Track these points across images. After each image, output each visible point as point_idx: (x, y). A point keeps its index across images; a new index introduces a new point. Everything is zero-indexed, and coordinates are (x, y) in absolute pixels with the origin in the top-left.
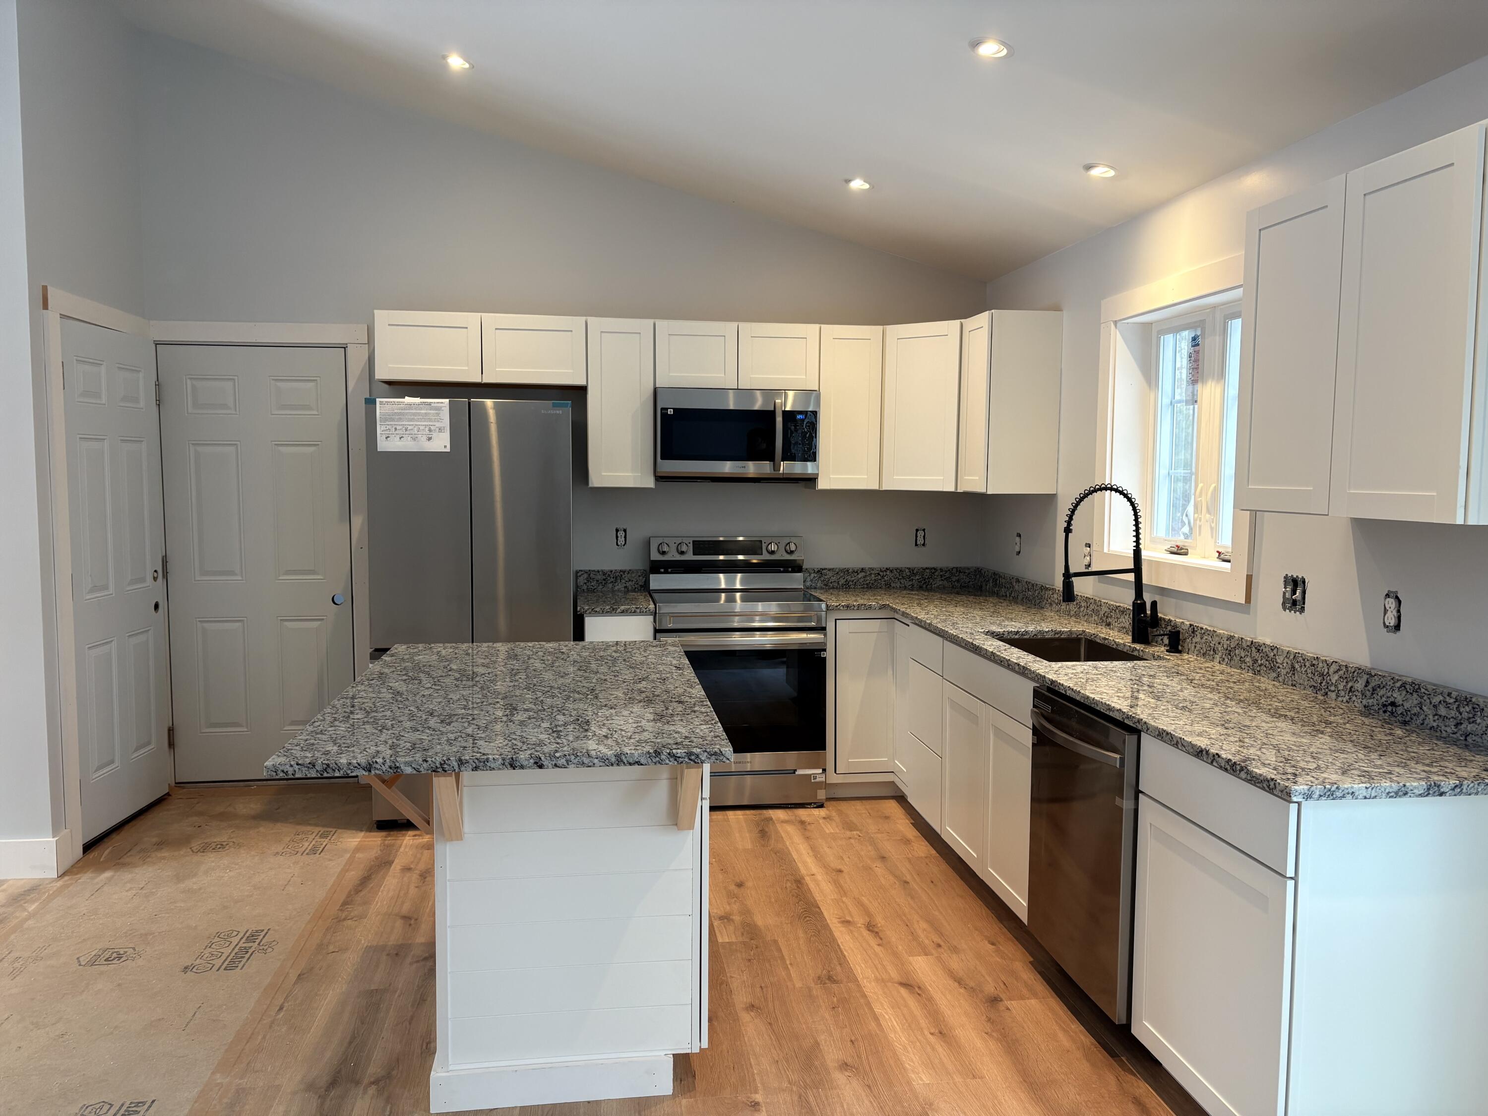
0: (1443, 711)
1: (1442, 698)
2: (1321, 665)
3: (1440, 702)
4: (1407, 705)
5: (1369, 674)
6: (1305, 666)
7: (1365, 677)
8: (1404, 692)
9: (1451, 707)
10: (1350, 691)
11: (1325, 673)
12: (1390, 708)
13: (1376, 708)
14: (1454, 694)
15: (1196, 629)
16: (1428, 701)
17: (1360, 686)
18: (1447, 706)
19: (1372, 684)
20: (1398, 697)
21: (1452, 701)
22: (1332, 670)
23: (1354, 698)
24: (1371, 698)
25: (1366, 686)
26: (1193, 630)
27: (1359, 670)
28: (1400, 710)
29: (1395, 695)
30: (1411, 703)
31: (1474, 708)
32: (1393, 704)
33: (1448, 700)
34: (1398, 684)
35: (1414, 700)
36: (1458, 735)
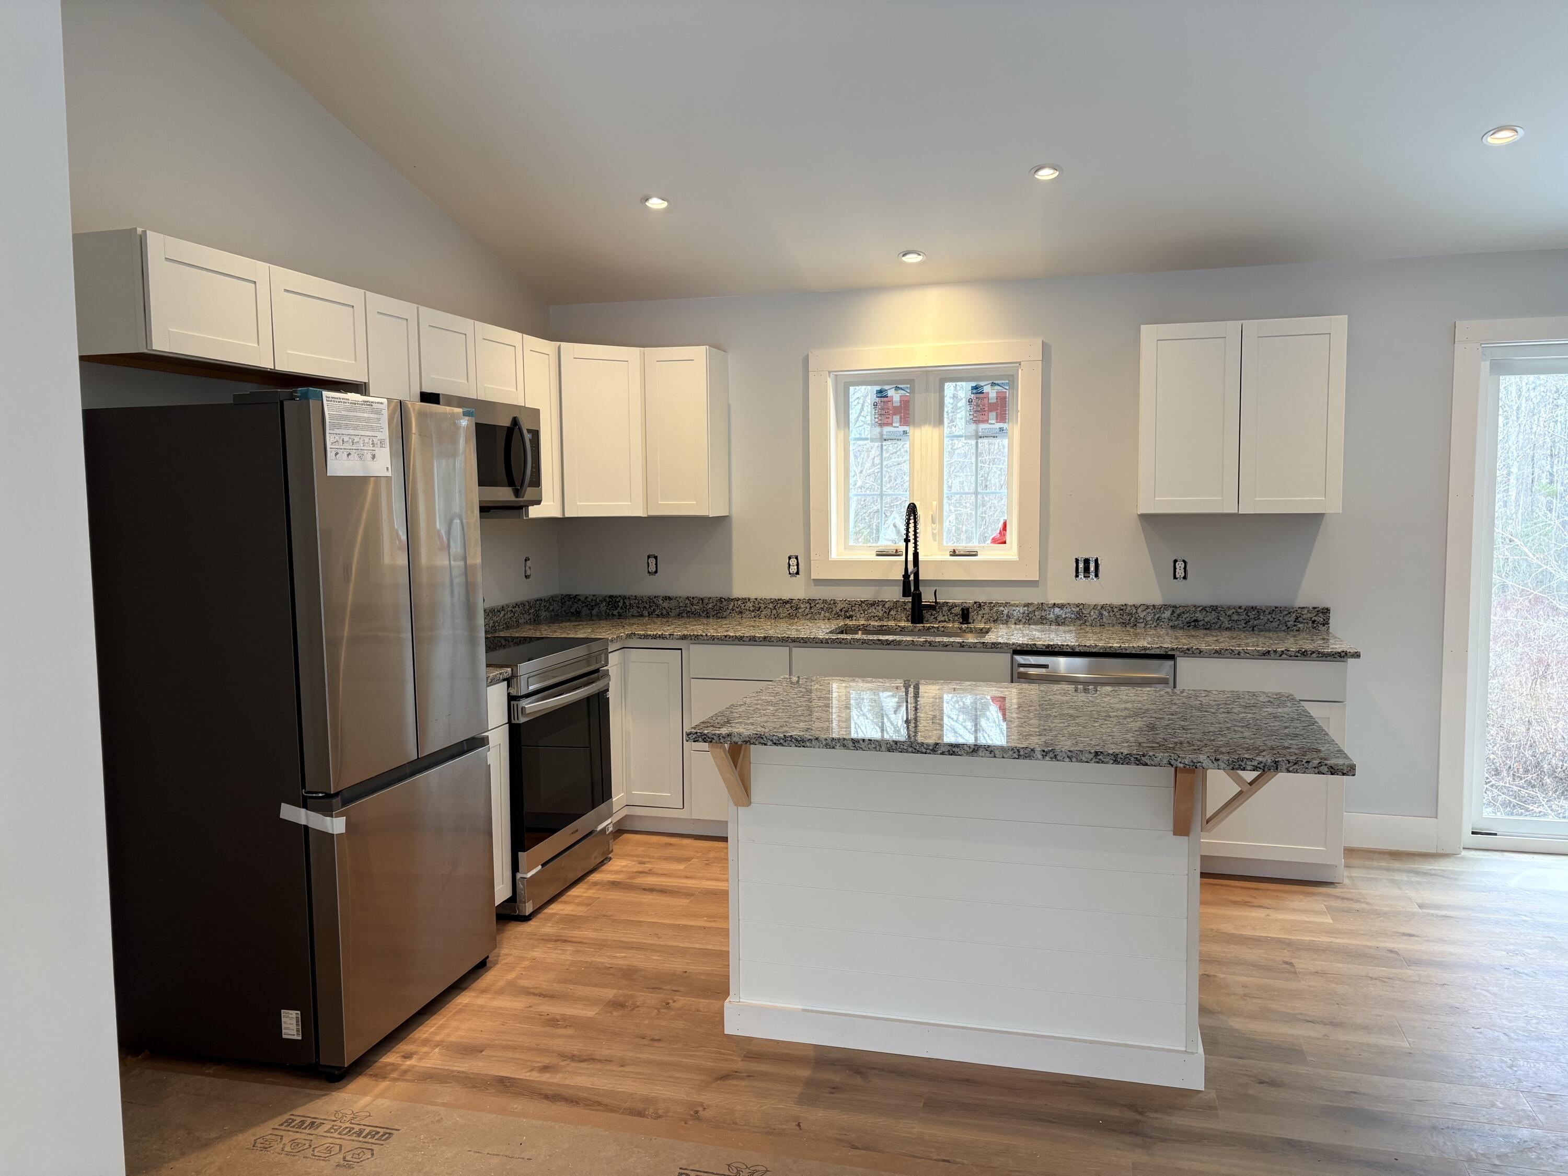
0: (1235, 617)
1: (1234, 610)
2: (1129, 608)
3: (1233, 613)
4: (1206, 620)
5: (1175, 607)
6: (1113, 611)
7: (1171, 609)
8: (1205, 612)
9: (1242, 614)
10: (1158, 619)
11: (1133, 613)
12: (1193, 624)
13: (1182, 625)
14: (1243, 607)
15: (982, 604)
16: (1224, 614)
17: (1167, 614)
18: (1238, 614)
19: (1178, 611)
20: (1199, 616)
21: (1242, 610)
22: (1139, 610)
23: (1162, 623)
24: (1176, 621)
25: (1172, 614)
26: (980, 606)
27: (1165, 607)
28: (1201, 623)
29: (1197, 615)
30: (1211, 617)
31: (1258, 612)
32: (1196, 621)
33: (1239, 610)
34: (1200, 609)
35: (1214, 615)
36: (1247, 628)
